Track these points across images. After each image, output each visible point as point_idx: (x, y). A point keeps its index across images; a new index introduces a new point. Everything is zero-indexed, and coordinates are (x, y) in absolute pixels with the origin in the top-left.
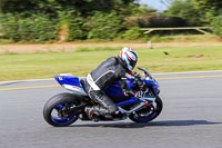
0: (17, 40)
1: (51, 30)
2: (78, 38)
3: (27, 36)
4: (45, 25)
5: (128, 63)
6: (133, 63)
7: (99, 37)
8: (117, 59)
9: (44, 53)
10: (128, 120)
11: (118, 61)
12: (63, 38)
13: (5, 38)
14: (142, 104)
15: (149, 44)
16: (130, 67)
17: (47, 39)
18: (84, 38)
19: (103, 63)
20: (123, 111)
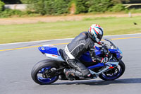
0: (43, 14)
1: (65, 7)
2: (82, 12)
3: (50, 11)
4: (61, 4)
5: (96, 36)
6: (100, 36)
7: (96, 11)
8: (87, 34)
9: (62, 22)
10: (98, 79)
11: (88, 35)
12: (72, 12)
13: (36, 13)
14: (108, 67)
15: (129, 14)
16: (98, 40)
17: (62, 13)
18: (86, 12)
19: (76, 37)
20: (93, 73)
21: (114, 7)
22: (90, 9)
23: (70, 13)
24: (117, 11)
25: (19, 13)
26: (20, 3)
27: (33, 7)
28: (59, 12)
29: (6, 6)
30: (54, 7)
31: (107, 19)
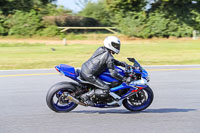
15: (64, 41)
21: (46, 30)
22: (11, 31)
24: (49, 36)
31: (32, 45)
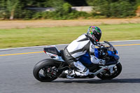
23: (135, 15)
25: (85, 15)
26: (87, 5)
27: (98, 9)
28: (125, 14)
29: (73, 8)
30: (120, 9)
